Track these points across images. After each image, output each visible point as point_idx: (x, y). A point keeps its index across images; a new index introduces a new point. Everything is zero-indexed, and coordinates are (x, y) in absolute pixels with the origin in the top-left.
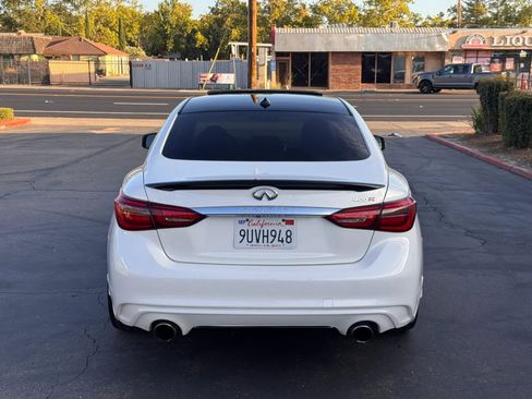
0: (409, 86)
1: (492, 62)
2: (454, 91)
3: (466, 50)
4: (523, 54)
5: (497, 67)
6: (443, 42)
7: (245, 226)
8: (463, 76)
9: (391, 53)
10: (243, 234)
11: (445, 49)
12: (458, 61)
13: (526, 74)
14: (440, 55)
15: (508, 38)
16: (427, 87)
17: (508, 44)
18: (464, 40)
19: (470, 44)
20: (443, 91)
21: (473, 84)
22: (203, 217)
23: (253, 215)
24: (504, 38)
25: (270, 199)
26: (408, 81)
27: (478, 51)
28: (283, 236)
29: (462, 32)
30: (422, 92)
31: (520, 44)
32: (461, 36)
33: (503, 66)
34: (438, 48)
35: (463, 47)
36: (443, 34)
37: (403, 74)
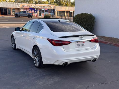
0: (12, 16)
1: (30, 11)
2: (23, 17)
3: (24, 8)
4: (36, 9)
5: (31, 12)
6: (19, 6)
7: (77, 44)
8: (25, 14)
9: (7, 8)
10: (77, 45)
11: (20, 7)
12: (22, 10)
13: (37, 14)
14: (18, 9)
15: (33, 6)
16: (17, 16)
17: (33, 7)
18: (23, 6)
19: (25, 7)
20: (20, 17)
21: (27, 15)
22: (71, 42)
23: (79, 41)
24: (32, 6)
25: (82, 38)
26: (11, 14)
27: (26, 8)
28: (83, 45)
29: (23, 4)
30: (16, 17)
31: (35, 7)
32: (23, 5)
33: (32, 12)
34: (18, 7)
35: (24, 7)
36: (19, 4)
37: (10, 13)
